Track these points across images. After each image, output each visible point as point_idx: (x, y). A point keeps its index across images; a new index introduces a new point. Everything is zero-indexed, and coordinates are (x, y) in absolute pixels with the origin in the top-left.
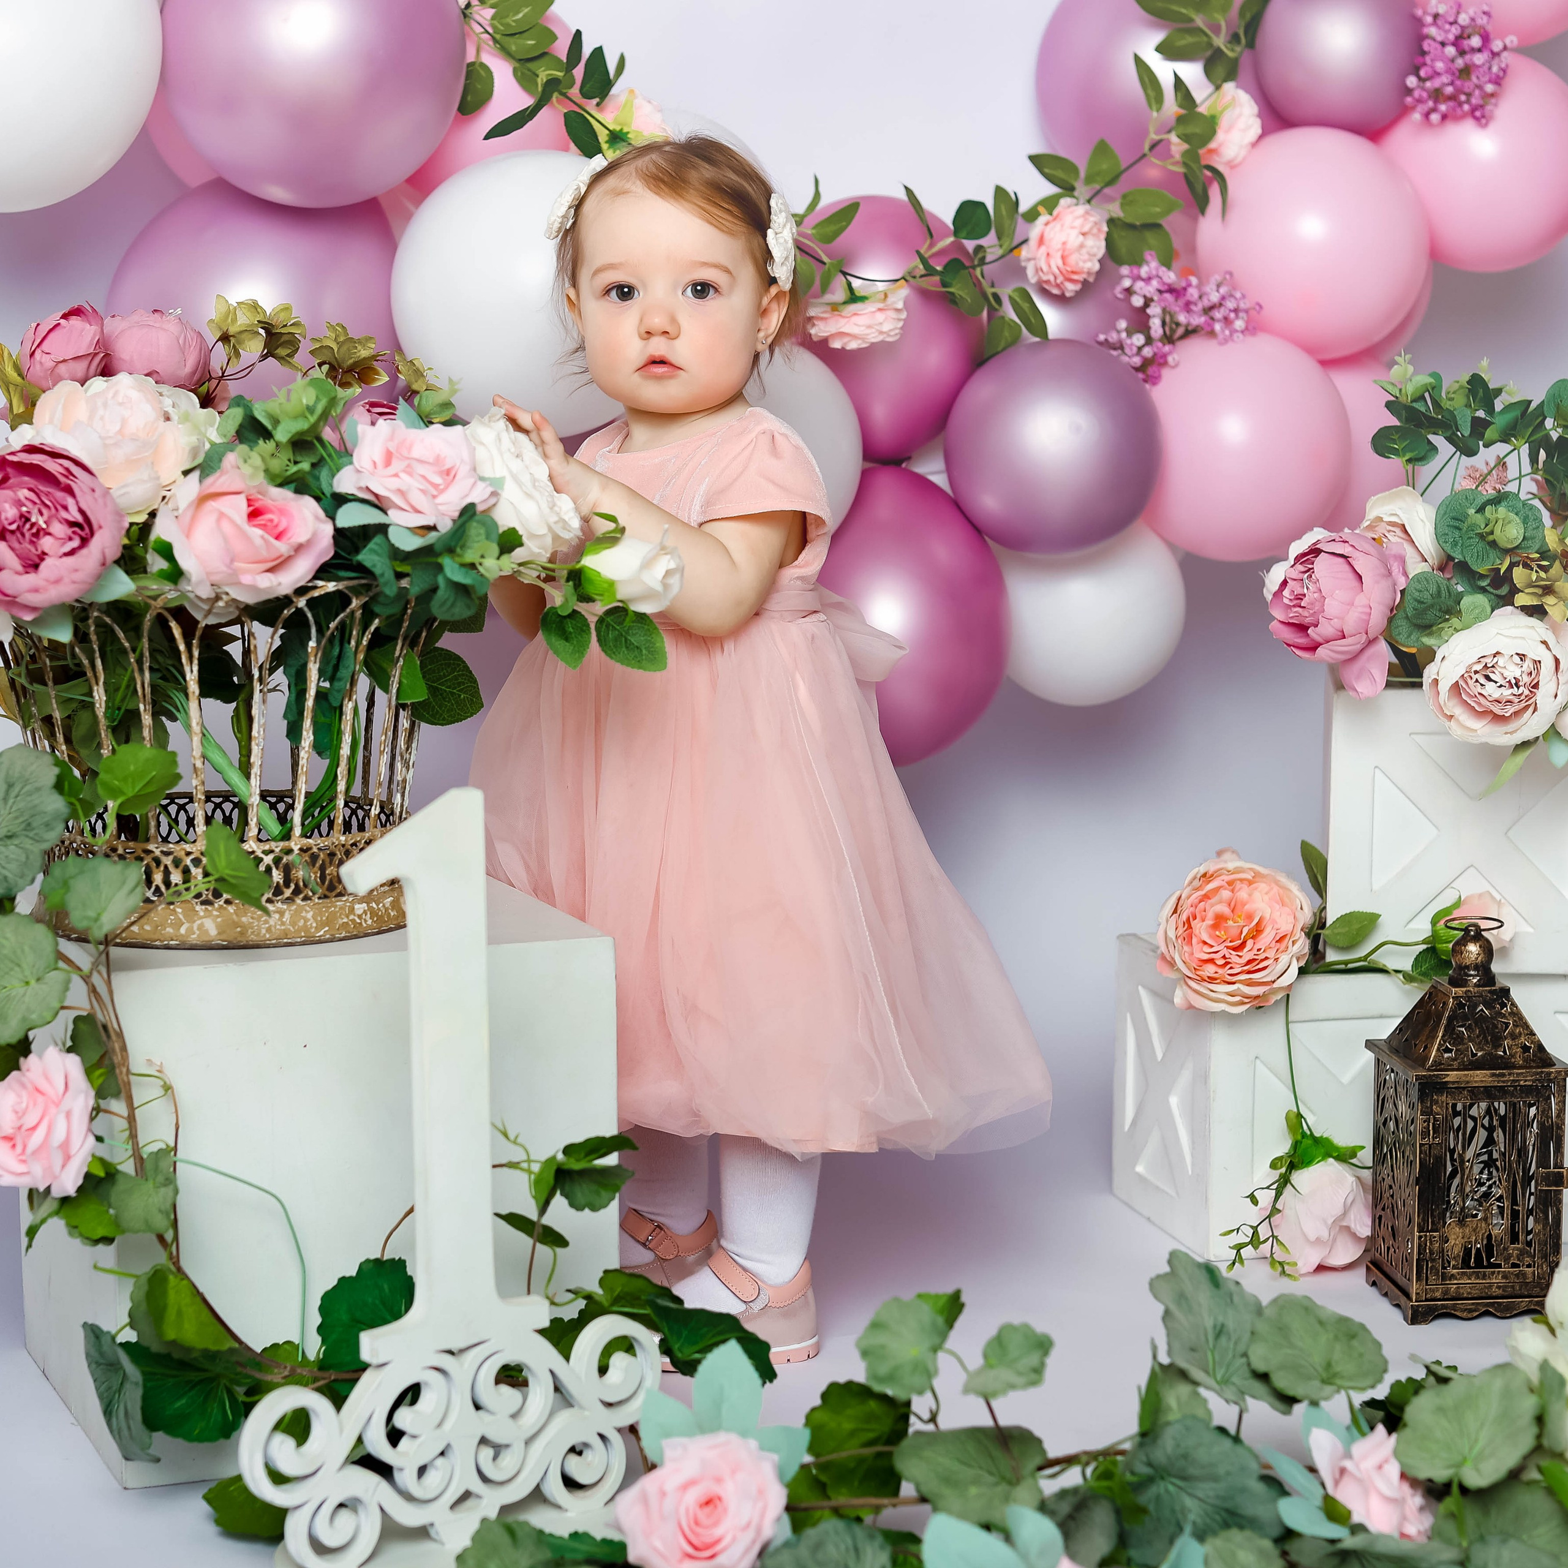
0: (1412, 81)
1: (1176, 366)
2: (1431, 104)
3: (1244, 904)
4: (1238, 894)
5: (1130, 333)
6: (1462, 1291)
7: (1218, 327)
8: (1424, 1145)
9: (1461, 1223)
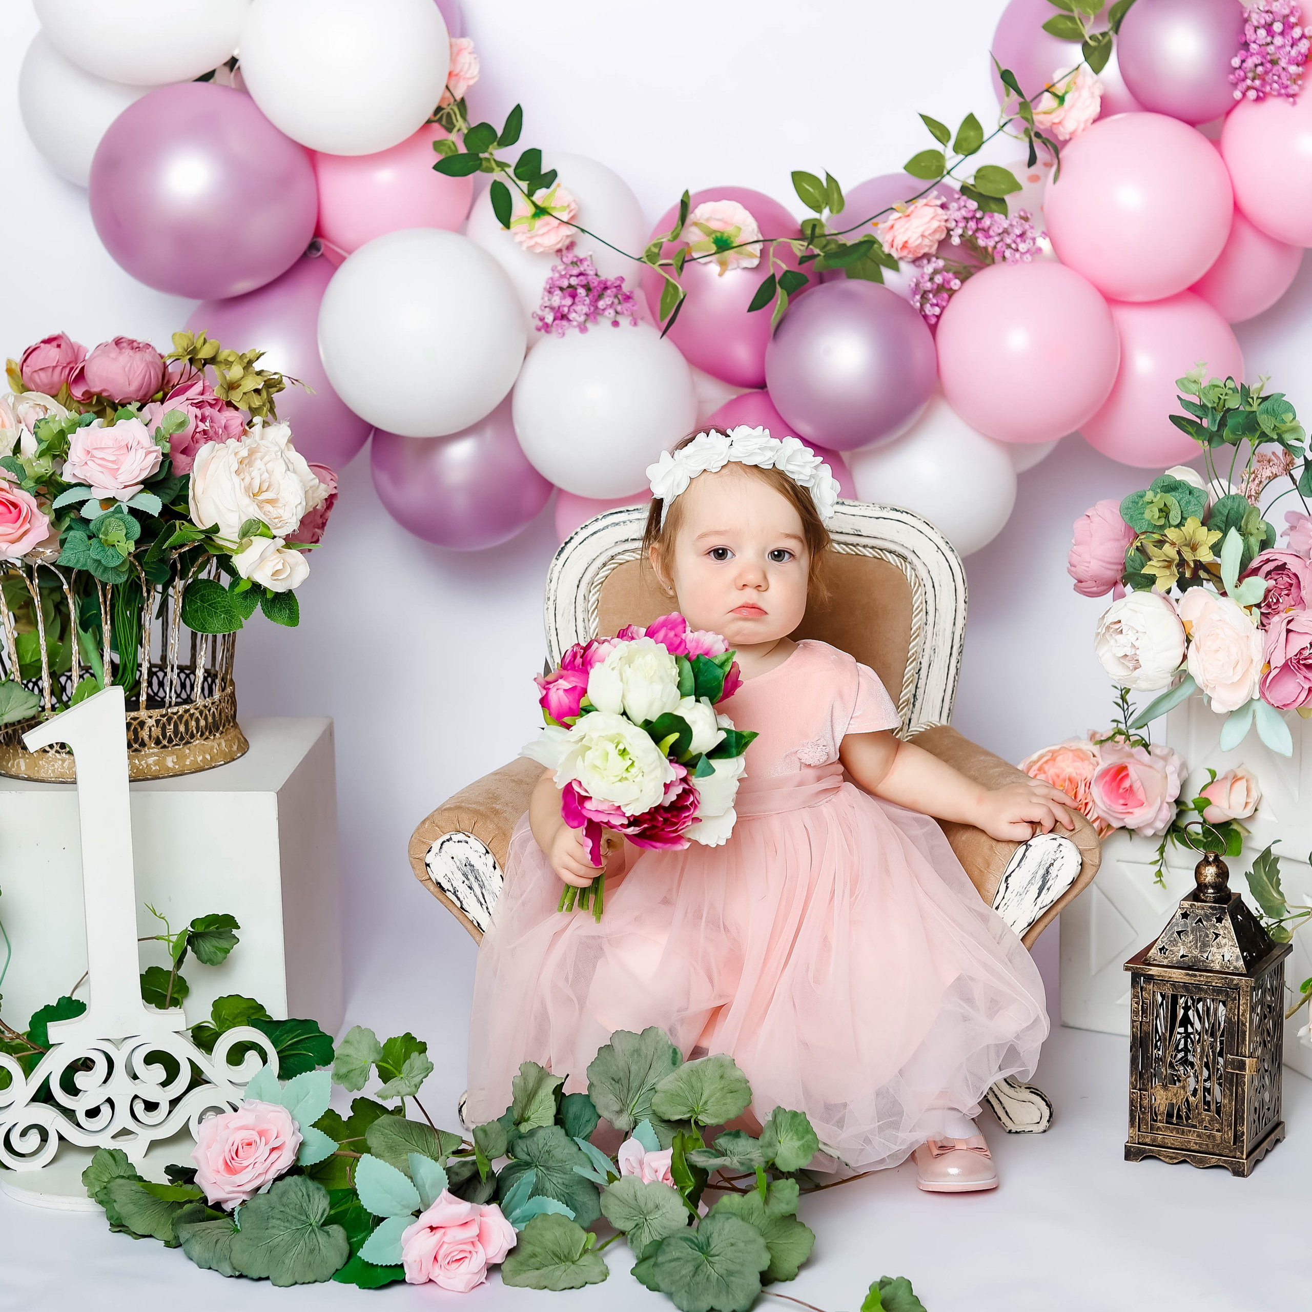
6: (1166, 1141)
8: (1136, 1021)
9: (1165, 1087)
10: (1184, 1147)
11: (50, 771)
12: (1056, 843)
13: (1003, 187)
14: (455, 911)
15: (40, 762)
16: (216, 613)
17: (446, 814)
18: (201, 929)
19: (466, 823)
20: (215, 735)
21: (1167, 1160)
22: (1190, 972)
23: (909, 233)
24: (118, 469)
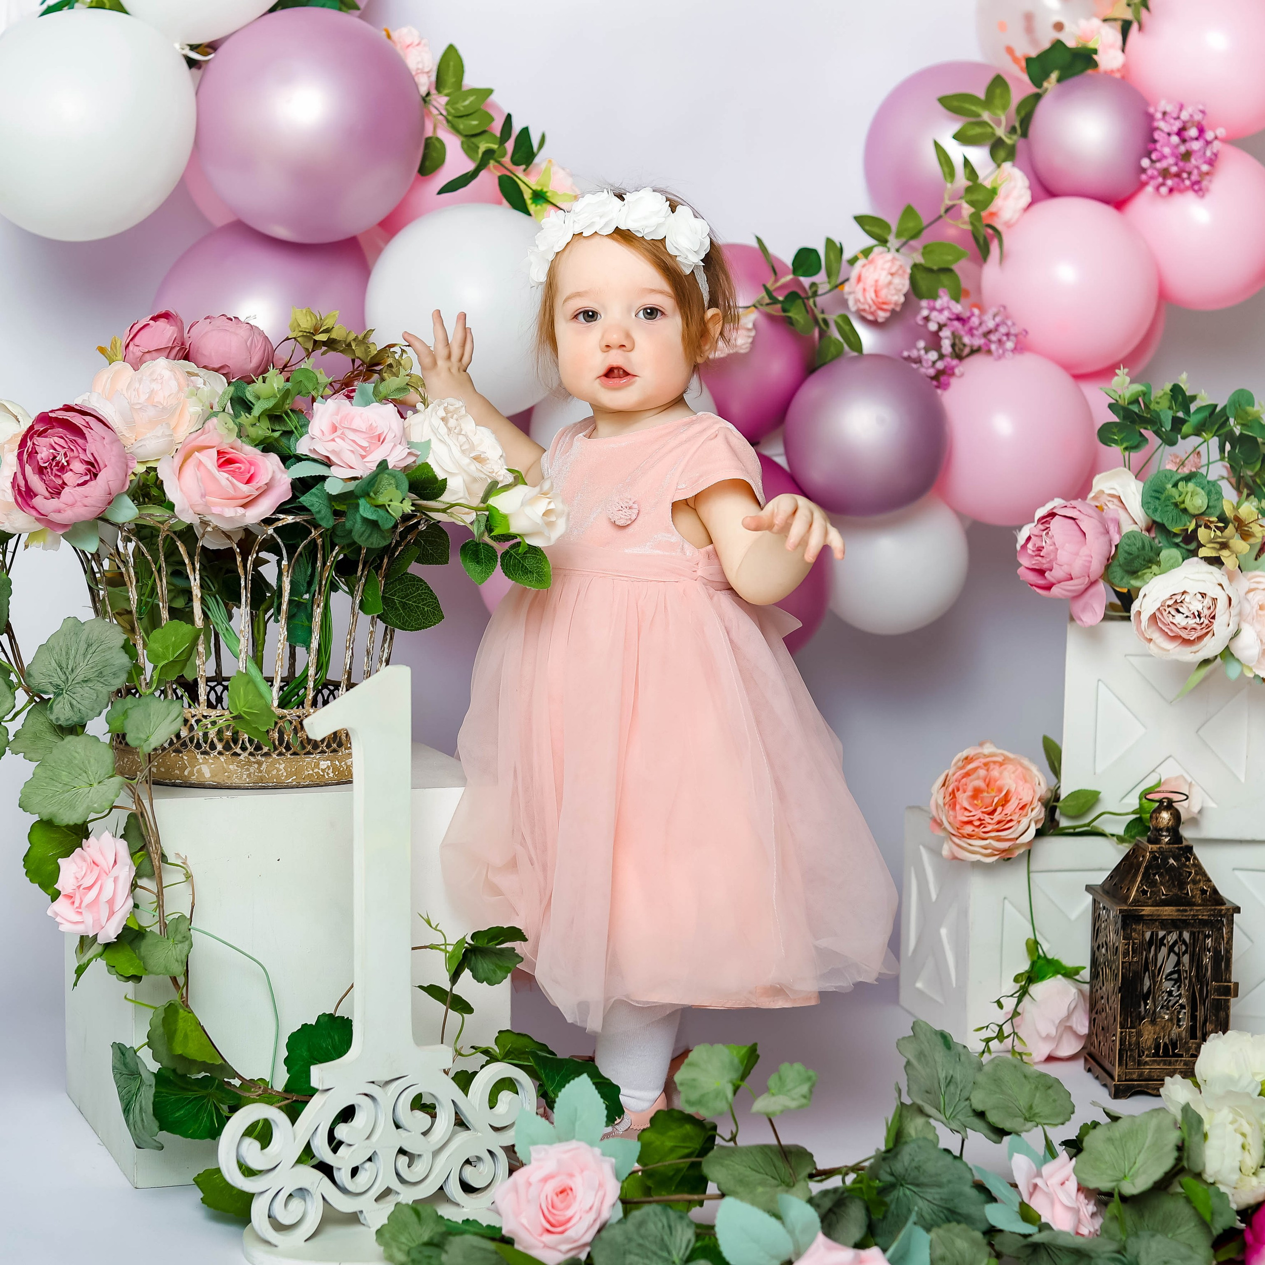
0: (1145, 163)
1: (962, 375)
2: (1160, 180)
3: (996, 781)
4: (992, 773)
5: (927, 351)
6: (1153, 1074)
7: (993, 347)
8: (1125, 962)
9: (1153, 1022)
18: (480, 943)
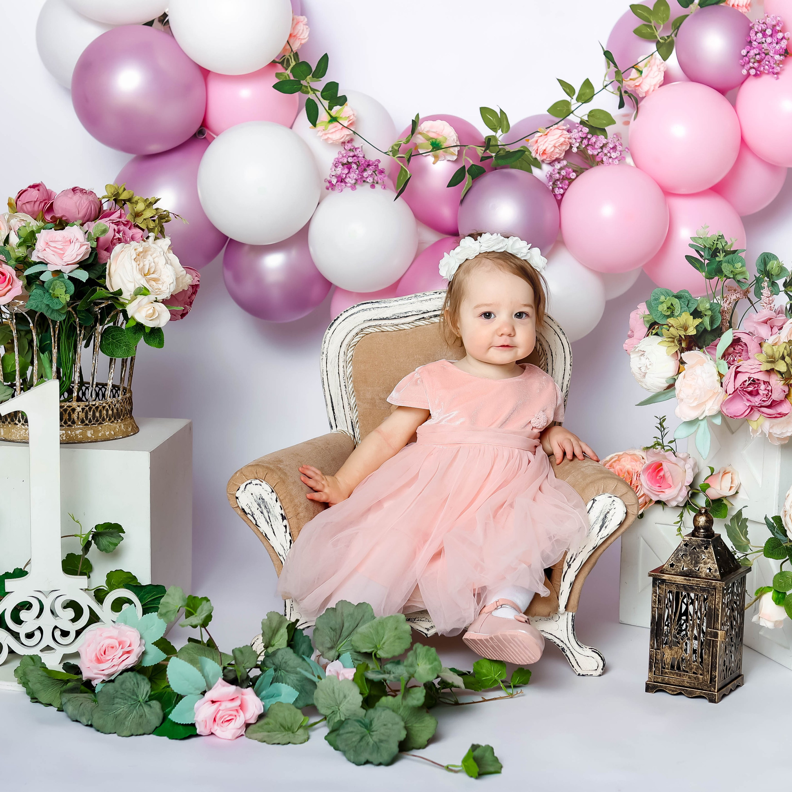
6: (670, 681)
8: (654, 607)
9: (670, 648)
10: (681, 685)
11: (18, 436)
12: (611, 499)
13: (605, 122)
14: (253, 527)
15: (13, 430)
16: (120, 346)
17: (250, 468)
18: (100, 530)
19: (261, 474)
20: (118, 421)
21: (670, 692)
22: (687, 578)
23: (546, 145)
24: (64, 254)
